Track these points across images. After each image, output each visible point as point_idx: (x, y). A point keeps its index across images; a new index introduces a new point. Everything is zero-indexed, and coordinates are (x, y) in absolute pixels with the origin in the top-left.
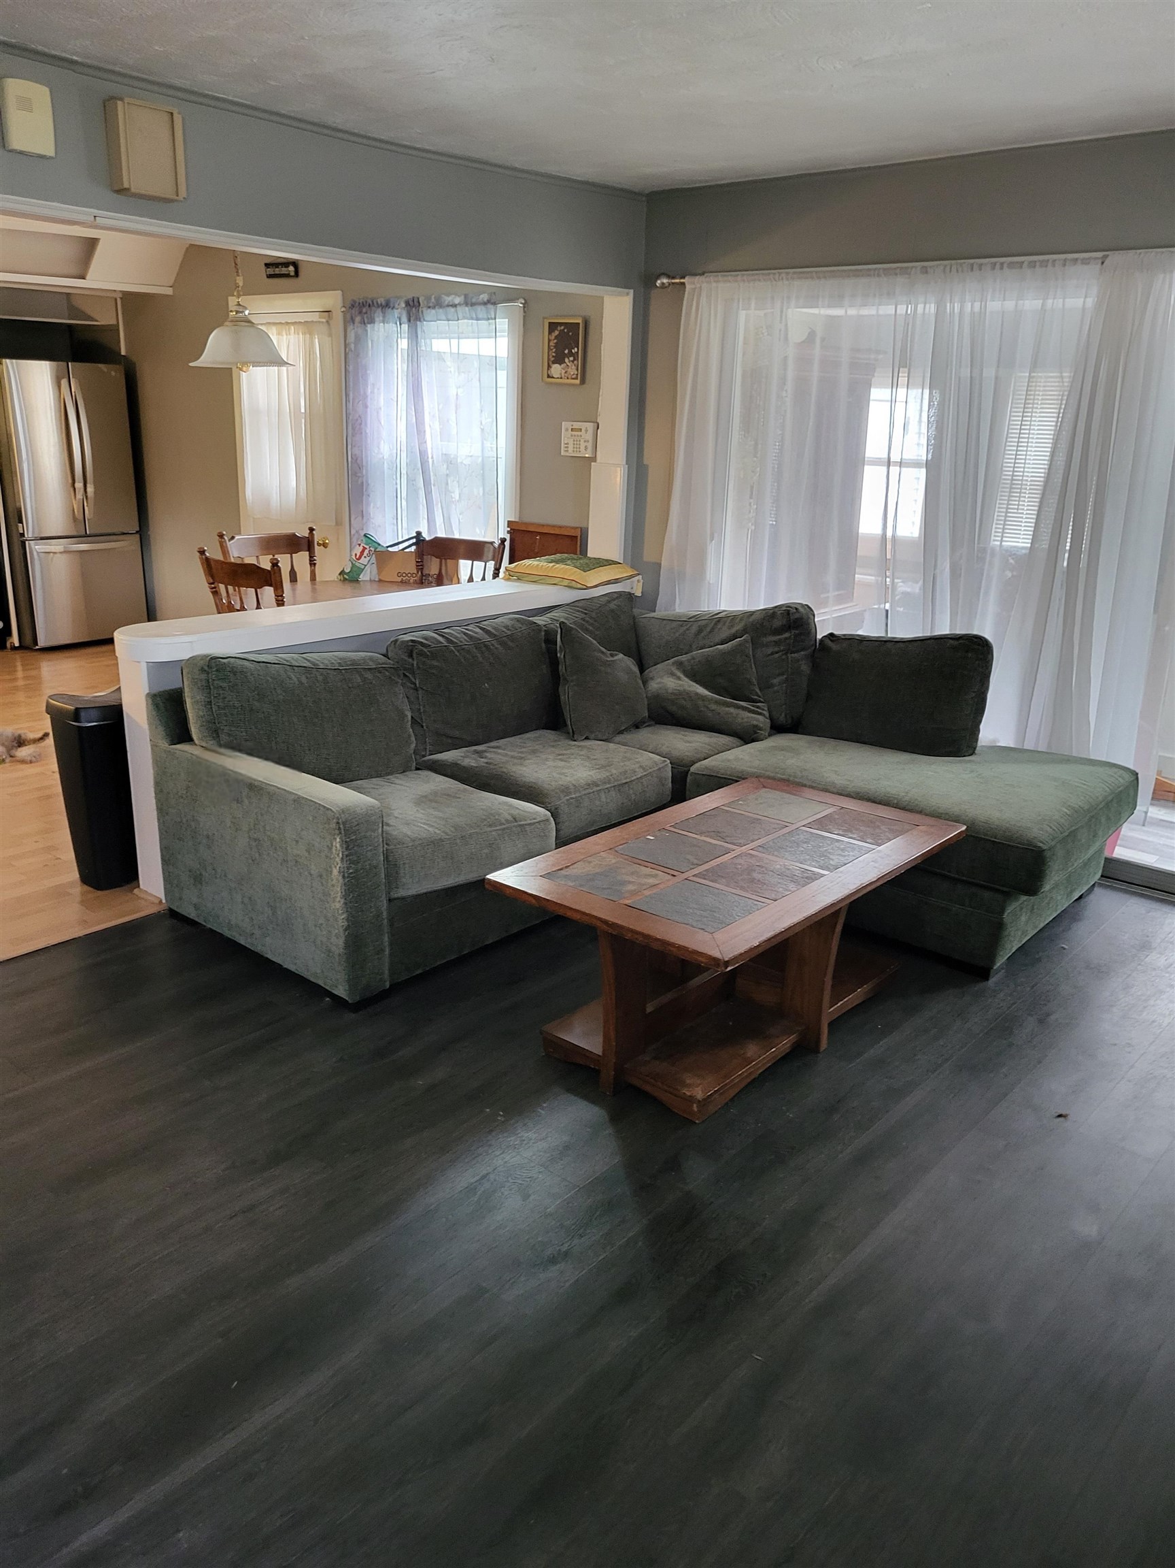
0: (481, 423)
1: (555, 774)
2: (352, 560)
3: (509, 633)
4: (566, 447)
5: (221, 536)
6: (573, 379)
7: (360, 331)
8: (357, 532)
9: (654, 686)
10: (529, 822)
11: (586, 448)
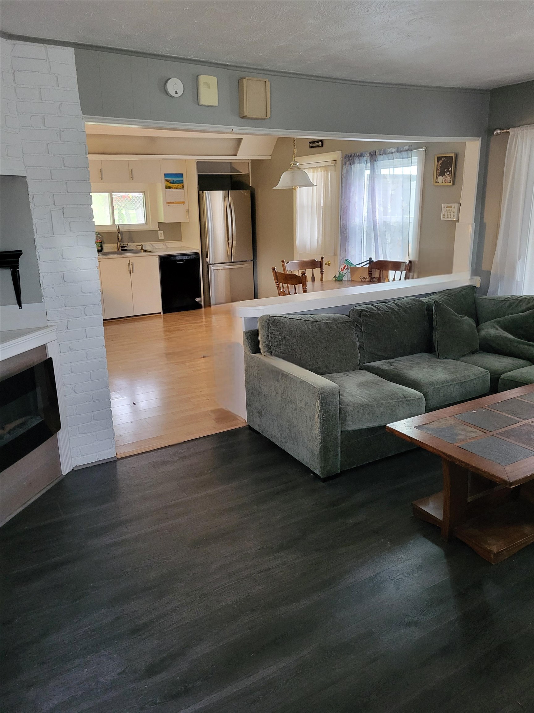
0: (402, 207)
1: (427, 376)
2: (339, 271)
3: (408, 306)
4: (443, 216)
5: (283, 262)
6: (449, 183)
7: (348, 168)
8: (343, 258)
9: (483, 333)
10: (412, 399)
11: (454, 216)
